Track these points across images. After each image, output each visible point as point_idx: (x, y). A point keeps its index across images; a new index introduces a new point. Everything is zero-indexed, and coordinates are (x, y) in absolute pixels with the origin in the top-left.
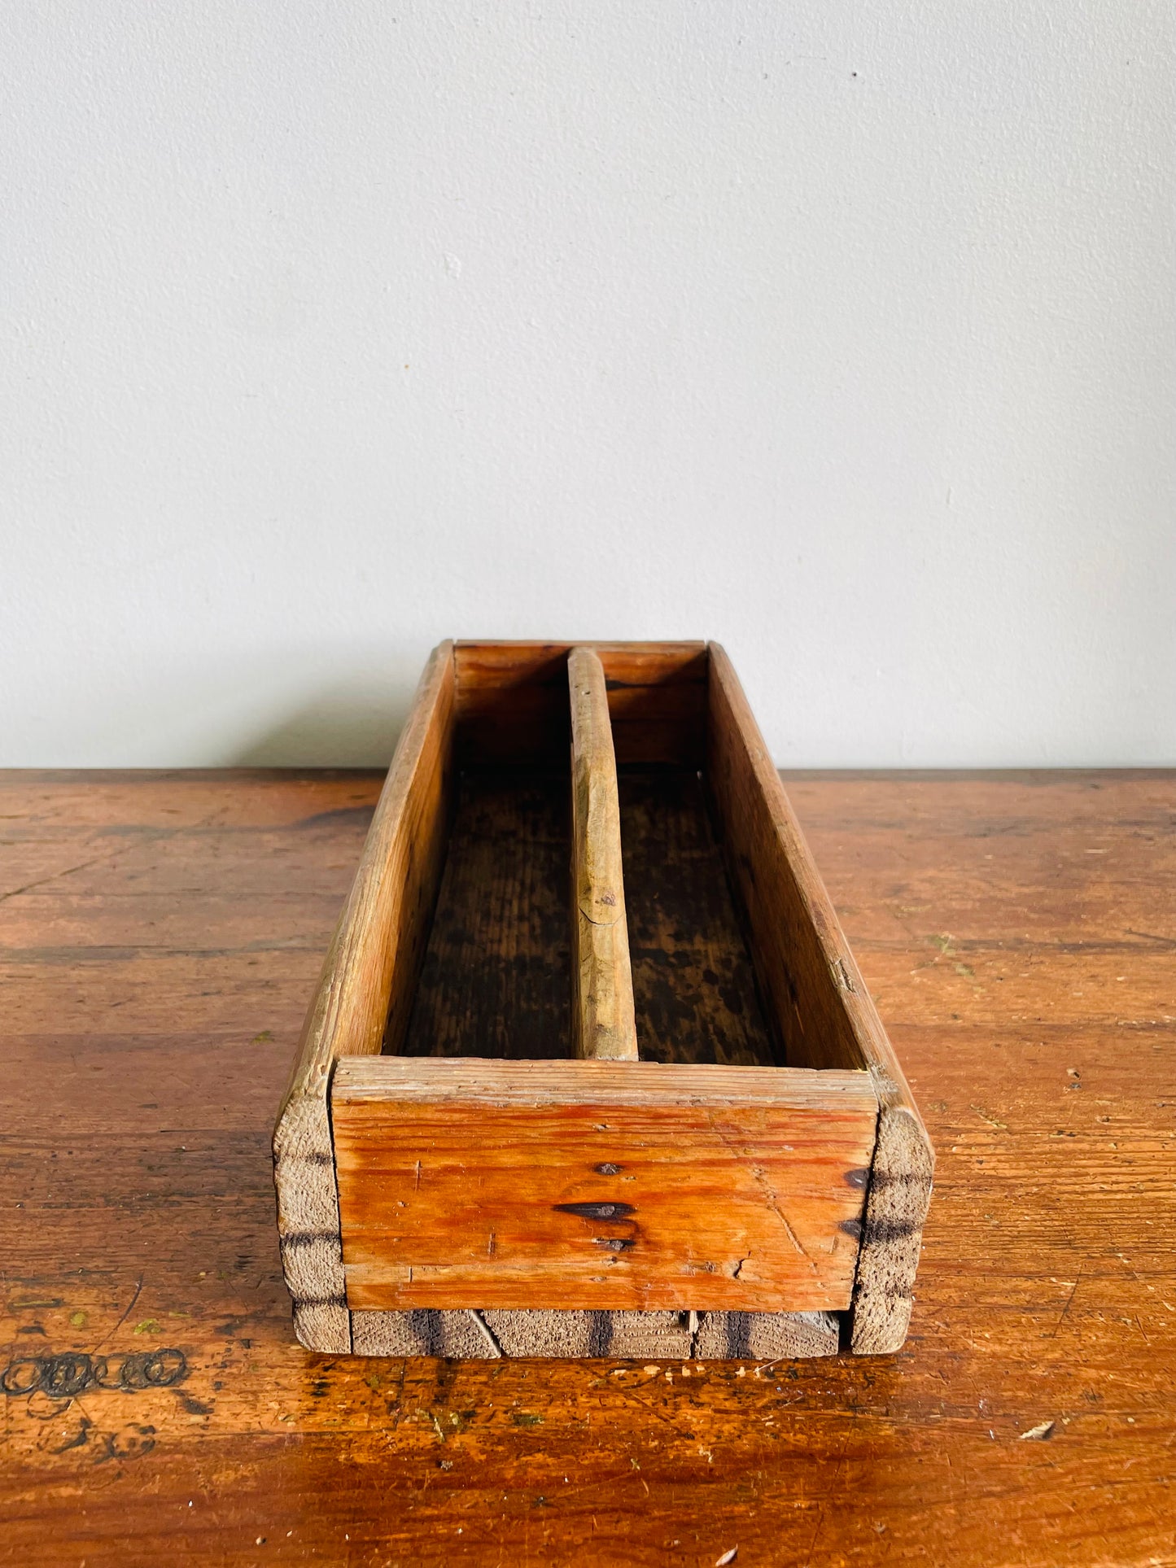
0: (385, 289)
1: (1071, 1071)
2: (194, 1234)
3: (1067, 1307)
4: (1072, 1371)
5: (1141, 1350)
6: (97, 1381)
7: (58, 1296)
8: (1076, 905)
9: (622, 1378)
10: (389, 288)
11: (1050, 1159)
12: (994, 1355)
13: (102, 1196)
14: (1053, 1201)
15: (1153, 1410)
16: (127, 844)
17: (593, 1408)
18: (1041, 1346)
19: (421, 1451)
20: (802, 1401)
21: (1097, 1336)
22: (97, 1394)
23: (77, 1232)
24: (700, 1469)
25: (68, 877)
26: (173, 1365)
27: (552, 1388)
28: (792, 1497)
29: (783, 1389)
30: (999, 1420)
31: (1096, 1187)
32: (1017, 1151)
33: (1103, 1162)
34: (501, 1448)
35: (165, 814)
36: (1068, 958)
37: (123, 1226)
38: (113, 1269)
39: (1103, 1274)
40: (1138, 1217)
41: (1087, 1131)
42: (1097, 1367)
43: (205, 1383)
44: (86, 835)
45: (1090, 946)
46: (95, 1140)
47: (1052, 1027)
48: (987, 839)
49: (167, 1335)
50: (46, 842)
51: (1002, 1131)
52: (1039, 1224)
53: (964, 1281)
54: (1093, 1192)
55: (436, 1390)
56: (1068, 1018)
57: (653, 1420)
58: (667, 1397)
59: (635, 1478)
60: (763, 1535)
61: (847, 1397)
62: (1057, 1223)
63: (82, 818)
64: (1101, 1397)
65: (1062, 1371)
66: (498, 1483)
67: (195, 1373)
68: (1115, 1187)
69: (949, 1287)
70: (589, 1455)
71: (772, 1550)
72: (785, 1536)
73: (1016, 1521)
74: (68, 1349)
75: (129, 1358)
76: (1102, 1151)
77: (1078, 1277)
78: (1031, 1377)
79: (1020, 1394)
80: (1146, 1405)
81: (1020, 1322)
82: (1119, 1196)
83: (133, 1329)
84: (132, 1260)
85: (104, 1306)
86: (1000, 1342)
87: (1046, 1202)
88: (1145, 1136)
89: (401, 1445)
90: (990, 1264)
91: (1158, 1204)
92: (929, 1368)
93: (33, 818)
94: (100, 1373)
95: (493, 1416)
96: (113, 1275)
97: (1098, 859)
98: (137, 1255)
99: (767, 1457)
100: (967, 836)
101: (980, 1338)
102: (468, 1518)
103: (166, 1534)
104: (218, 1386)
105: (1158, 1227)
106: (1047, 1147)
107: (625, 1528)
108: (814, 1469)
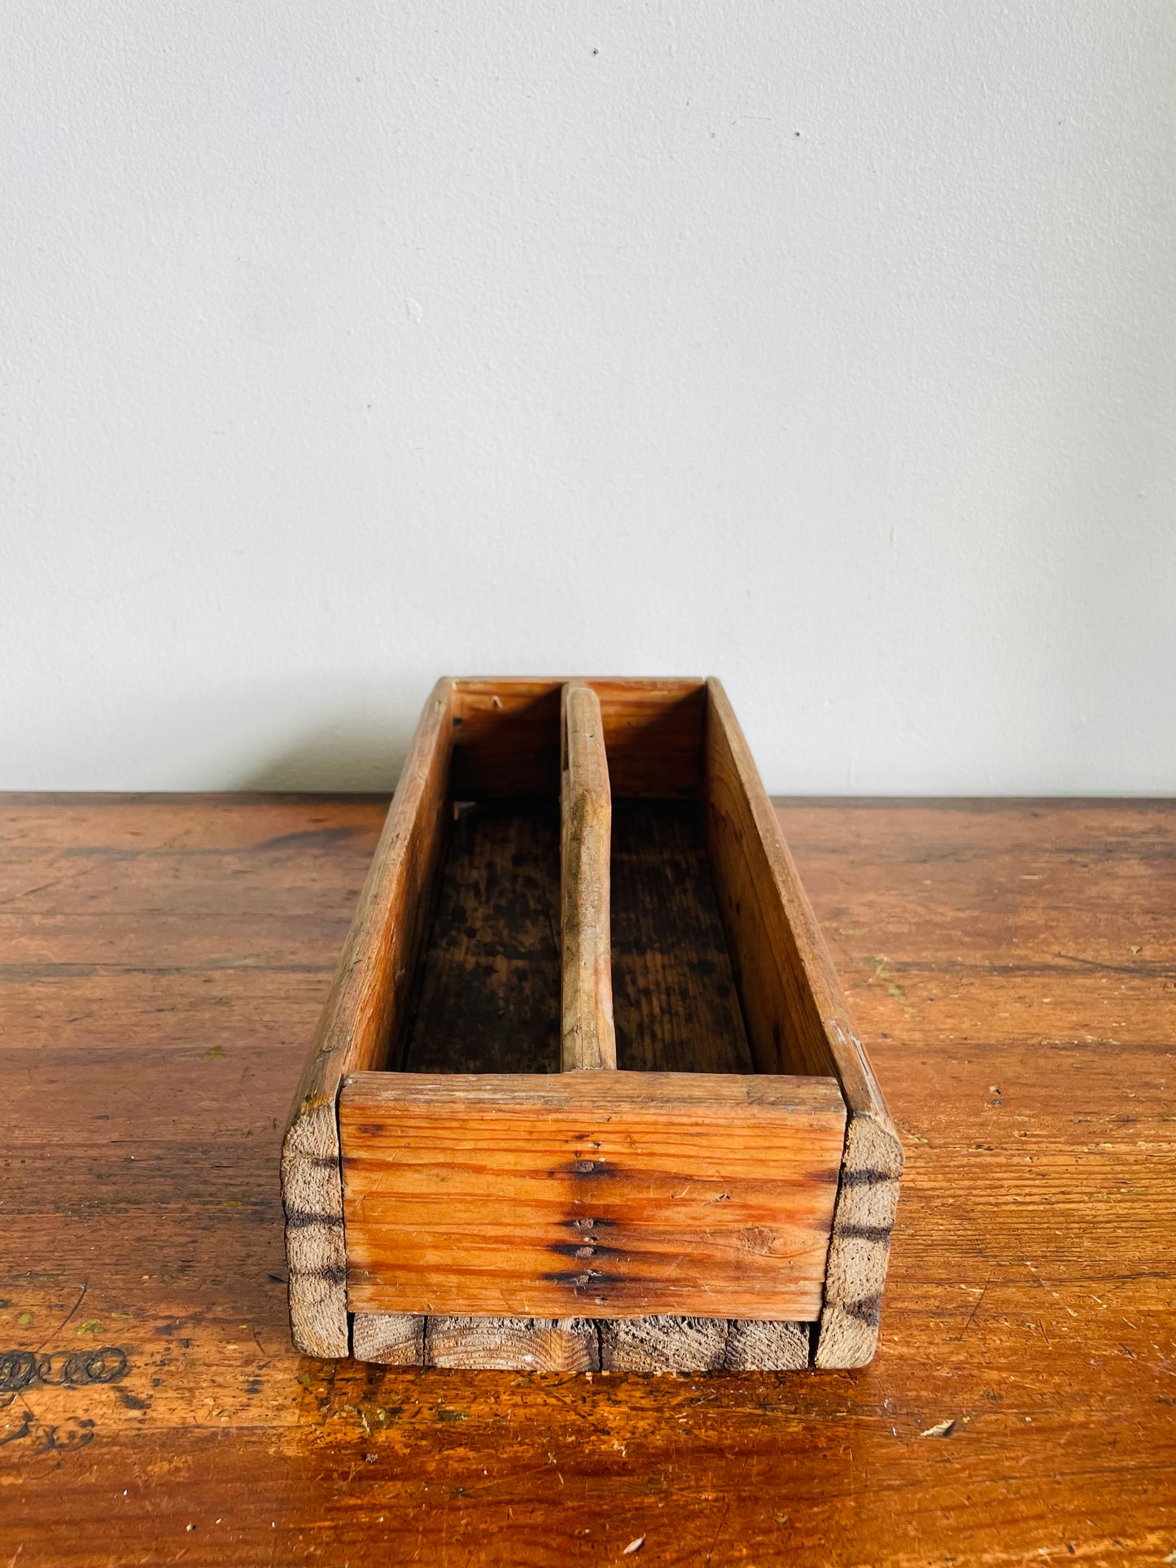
0: (349, 333)
1: (993, 1089)
2: (139, 1239)
3: (974, 1312)
4: (975, 1372)
5: (1042, 1353)
6: (40, 1378)
7: (7, 1297)
8: (1008, 929)
9: (544, 1377)
10: (352, 332)
11: (967, 1171)
12: (901, 1357)
13: (53, 1202)
14: (967, 1212)
15: (1050, 1410)
16: (90, 865)
17: (515, 1405)
18: (946, 1349)
19: (347, 1445)
20: (716, 1399)
21: (1001, 1340)
22: (39, 1389)
23: (27, 1237)
24: (615, 1462)
25: (31, 897)
26: (114, 1363)
27: (476, 1386)
28: (700, 1489)
29: (698, 1388)
30: (903, 1419)
31: (1010, 1199)
32: (936, 1164)
33: (1017, 1175)
34: (424, 1443)
35: (128, 836)
36: (997, 979)
37: (71, 1231)
38: (60, 1272)
39: (1011, 1281)
40: (1048, 1228)
41: (1005, 1146)
42: (999, 1369)
43: (143, 1380)
44: (50, 856)
45: (1019, 968)
46: (48, 1149)
47: (977, 1046)
48: (927, 866)
49: (109, 1335)
50: (11, 862)
51: (922, 1145)
52: (952, 1233)
54: (1006, 1204)
55: (365, 1388)
56: (994, 1037)
57: (572, 1417)
58: (585, 1395)
59: (552, 1470)
60: (670, 1525)
61: (758, 1396)
62: (970, 1233)
63: (47, 840)
64: (1001, 1397)
65: (966, 1372)
66: (419, 1475)
67: (135, 1370)
68: (1028, 1199)
70: (508, 1449)
71: (678, 1539)
72: (691, 1525)
73: (912, 1513)
74: (14, 1347)
75: (72, 1357)
76: (1018, 1165)
77: (988, 1284)
78: (935, 1378)
79: (924, 1393)
80: (1043, 1405)
81: (928, 1326)
82: (1030, 1208)
83: (77, 1329)
84: (79, 1264)
85: (50, 1307)
86: (908, 1344)
87: (961, 1213)
88: (1061, 1151)
89: (328, 1439)
90: (903, 1271)
91: (1068, 1216)
94: (44, 1369)
95: (418, 1412)
96: (60, 1277)
97: (1032, 885)
98: (84, 1260)
99: (678, 1451)
100: (908, 861)
101: (889, 1341)
102: (389, 1508)
103: (100, 1520)
104: (156, 1383)
105: (1066, 1237)
106: (965, 1161)
107: (538, 1517)
108: (723, 1463)
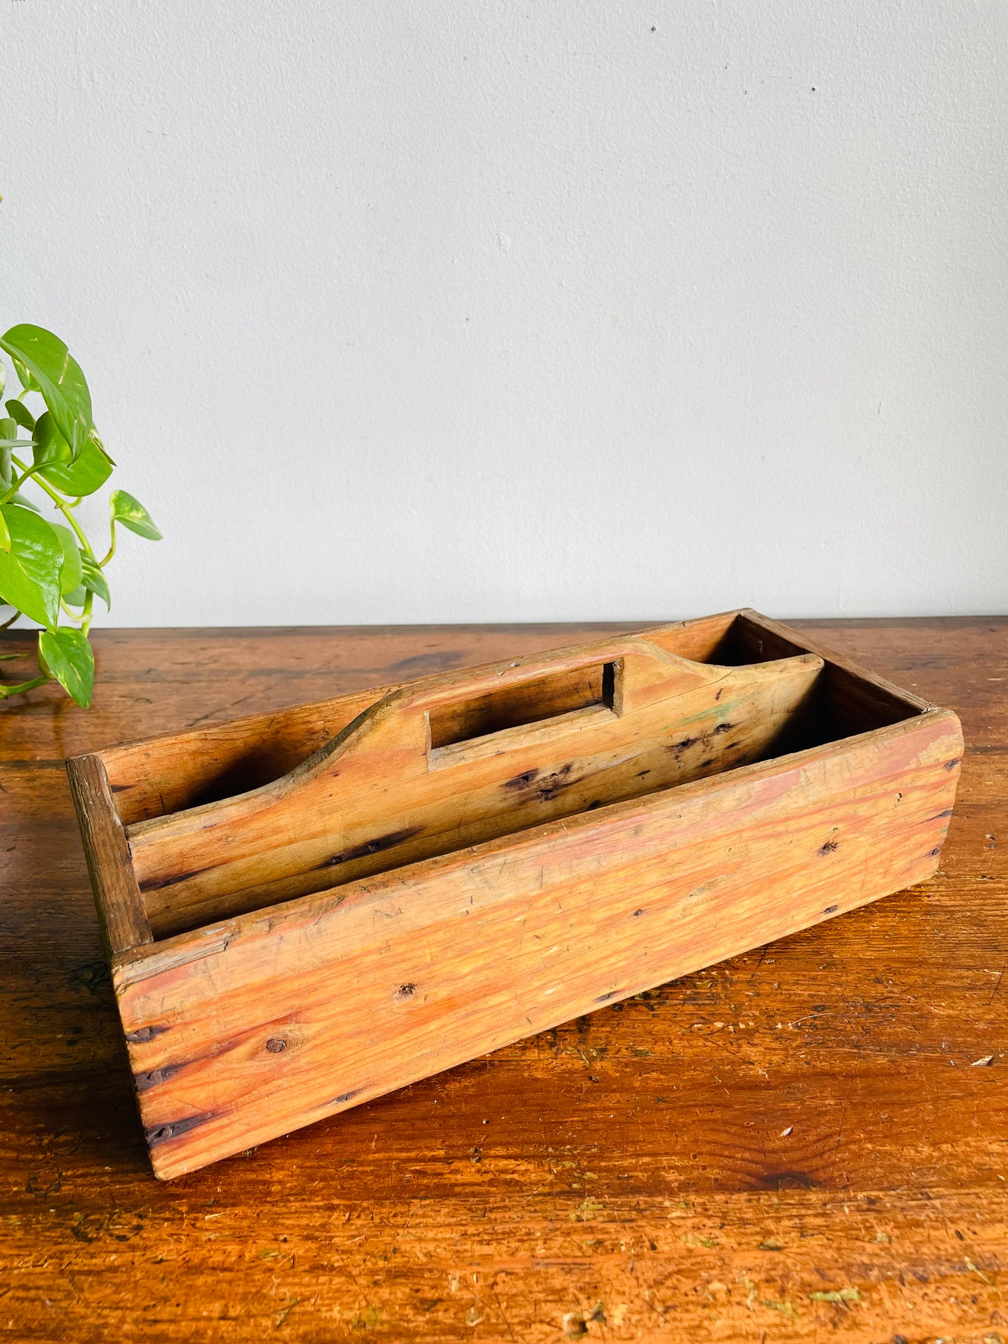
0: (453, 261)
1: (988, 836)
3: (997, 987)
8: (983, 719)
9: (700, 1029)
11: (977, 893)
12: (949, 1016)
14: (982, 921)
16: (273, 682)
17: (684, 1047)
18: (980, 1011)
19: (576, 1071)
20: (823, 1043)
24: (761, 1082)
25: (234, 707)
27: (654, 1034)
28: (826, 1098)
29: (809, 1036)
30: (956, 1055)
32: (954, 889)
34: (628, 1070)
36: (980, 757)
41: (1003, 876)
44: (241, 676)
45: (996, 748)
47: (972, 806)
48: (912, 672)
50: (212, 681)
51: (942, 876)
52: (973, 935)
53: (926, 972)
55: (578, 1036)
56: (984, 799)
57: (725, 1054)
58: (732, 1040)
59: (719, 1087)
60: (808, 1119)
62: (985, 935)
63: (234, 664)
65: (997, 1026)
66: (630, 1089)
69: (914, 975)
70: (686, 1073)
71: (815, 1128)
72: (823, 1120)
73: (973, 1113)
77: (1004, 969)
78: (975, 1029)
79: (969, 1039)
81: (965, 996)
86: (952, 1008)
87: (977, 922)
89: (563, 1068)
90: (941, 961)
92: (906, 1024)
93: (198, 664)
95: (618, 1051)
97: (997, 685)
99: (804, 1075)
100: (896, 669)
101: (938, 1006)
102: (616, 1109)
103: (424, 1119)
106: (975, 886)
107: (717, 1115)
108: (836, 1082)
